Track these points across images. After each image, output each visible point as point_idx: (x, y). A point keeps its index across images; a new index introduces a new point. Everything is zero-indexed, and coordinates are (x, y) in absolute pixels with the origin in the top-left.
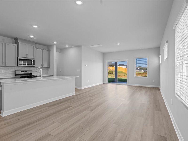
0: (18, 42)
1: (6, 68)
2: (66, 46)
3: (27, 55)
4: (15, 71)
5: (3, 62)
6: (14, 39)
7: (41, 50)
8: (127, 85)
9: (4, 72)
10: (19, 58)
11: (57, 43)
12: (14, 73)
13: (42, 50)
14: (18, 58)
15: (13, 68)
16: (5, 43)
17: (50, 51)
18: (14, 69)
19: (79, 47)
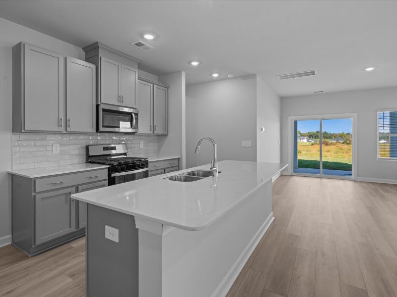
0: (100, 56)
1: (65, 139)
2: (211, 75)
3: (120, 98)
4: (87, 148)
5: (59, 120)
6: (83, 49)
7: (149, 84)
8: (355, 181)
9: (58, 151)
10: (102, 107)
11: (201, 63)
12: (84, 151)
13: (152, 85)
14: (98, 106)
15: (82, 137)
16: (66, 58)
17: (168, 88)
18: (83, 141)
19: (248, 77)
